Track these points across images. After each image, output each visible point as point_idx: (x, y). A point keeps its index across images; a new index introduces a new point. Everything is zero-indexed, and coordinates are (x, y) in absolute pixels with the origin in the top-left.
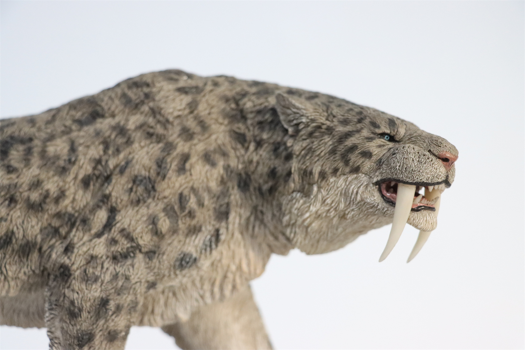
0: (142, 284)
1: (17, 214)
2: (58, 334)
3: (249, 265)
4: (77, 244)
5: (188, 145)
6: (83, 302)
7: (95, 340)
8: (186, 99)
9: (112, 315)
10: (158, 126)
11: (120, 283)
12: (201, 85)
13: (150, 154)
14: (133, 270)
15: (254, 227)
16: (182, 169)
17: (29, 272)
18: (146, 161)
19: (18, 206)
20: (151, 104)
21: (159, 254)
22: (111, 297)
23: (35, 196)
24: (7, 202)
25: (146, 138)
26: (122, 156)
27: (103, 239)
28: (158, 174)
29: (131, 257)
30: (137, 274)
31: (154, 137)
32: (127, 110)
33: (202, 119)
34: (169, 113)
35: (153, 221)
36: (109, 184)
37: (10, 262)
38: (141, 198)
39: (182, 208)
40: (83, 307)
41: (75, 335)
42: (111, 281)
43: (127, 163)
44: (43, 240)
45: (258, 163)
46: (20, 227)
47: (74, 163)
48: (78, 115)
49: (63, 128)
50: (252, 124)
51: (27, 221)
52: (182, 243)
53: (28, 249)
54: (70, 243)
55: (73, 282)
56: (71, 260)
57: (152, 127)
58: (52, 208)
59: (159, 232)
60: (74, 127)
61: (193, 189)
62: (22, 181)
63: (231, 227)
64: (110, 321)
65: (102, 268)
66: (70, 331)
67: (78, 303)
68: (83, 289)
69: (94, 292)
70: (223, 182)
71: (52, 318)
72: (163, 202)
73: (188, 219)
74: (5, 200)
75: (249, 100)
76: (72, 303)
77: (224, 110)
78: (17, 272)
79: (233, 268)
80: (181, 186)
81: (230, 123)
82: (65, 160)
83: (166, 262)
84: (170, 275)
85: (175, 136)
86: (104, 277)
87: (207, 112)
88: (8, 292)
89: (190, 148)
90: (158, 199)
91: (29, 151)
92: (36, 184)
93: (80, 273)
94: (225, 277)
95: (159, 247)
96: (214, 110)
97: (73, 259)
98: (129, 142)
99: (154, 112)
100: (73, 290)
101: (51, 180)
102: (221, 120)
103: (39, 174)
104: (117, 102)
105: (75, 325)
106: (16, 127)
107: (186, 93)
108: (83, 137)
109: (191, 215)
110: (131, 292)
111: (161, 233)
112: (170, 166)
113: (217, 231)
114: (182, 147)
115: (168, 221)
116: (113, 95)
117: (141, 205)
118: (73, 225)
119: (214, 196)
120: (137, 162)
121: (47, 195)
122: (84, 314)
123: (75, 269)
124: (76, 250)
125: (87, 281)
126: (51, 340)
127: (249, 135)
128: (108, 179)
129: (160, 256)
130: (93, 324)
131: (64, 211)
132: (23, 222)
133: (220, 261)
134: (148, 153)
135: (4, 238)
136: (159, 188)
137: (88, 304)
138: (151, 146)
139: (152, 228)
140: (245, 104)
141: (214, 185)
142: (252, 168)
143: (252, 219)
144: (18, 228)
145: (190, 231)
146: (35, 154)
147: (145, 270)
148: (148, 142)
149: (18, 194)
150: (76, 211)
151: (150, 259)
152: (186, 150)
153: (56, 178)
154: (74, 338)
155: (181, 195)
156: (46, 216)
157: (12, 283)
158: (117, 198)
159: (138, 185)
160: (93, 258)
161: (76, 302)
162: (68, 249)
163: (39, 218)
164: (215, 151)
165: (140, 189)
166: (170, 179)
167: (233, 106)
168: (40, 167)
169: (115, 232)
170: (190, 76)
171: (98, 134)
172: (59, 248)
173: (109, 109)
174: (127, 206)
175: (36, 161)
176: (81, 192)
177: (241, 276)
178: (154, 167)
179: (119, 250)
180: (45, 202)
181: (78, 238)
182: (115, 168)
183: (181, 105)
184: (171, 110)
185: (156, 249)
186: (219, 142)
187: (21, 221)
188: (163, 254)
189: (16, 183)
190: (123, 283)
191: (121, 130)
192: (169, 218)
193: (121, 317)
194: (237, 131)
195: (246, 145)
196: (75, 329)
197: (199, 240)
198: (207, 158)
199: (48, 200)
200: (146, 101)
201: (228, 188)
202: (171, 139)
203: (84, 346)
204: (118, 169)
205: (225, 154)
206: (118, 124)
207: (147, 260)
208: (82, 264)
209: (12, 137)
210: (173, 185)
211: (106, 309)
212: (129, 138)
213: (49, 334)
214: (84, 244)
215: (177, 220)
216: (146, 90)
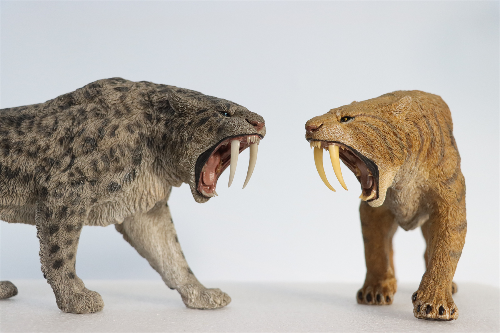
0: (88, 199)
1: (22, 158)
2: (41, 227)
3: (155, 191)
4: (52, 175)
5: (118, 120)
6: (53, 209)
7: (59, 230)
8: (119, 94)
9: (69, 216)
10: (102, 110)
11: (74, 198)
12: (129, 86)
13: (96, 125)
14: (82, 191)
15: (157, 169)
16: (112, 134)
17: (29, 191)
18: (93, 129)
19: (23, 154)
20: (100, 97)
21: (98, 183)
22: (68, 206)
23: (33, 149)
24: (17, 152)
25: (95, 116)
26: (81, 126)
27: (66, 173)
28: (99, 136)
29: (81, 183)
30: (85, 193)
31: (100, 116)
32: (87, 101)
33: (127, 106)
34: (109, 102)
35: (94, 163)
36: (72, 142)
37: (18, 186)
38: (89, 150)
39: (112, 156)
40: (53, 211)
41: (48, 227)
42: (69, 197)
43: (83, 130)
44: (36, 173)
45: (157, 131)
46: (23, 166)
47: (55, 130)
48: (62, 104)
49: (53, 111)
50: (156, 109)
51: (28, 162)
52: (112, 177)
53: (28, 178)
54: (49, 175)
55: (49, 197)
56: (48, 184)
57: (99, 110)
58: (41, 155)
59: (98, 170)
60: (58, 110)
61: (119, 146)
62: (26, 140)
63: (142, 168)
64: (68, 220)
65: (65, 189)
66: (46, 225)
67: (50, 209)
68: (53, 201)
69: (59, 203)
70: (138, 142)
71: (39, 218)
72: (101, 153)
73: (115, 163)
74: (16, 150)
75: (156, 95)
76: (48, 209)
77: (141, 101)
78: (22, 191)
79: (146, 193)
80: (111, 144)
81: (144, 108)
82: (51, 128)
83: (102, 187)
84: (104, 195)
85: (112, 115)
86: (65, 194)
87: (131, 102)
88: (19, 203)
89: (120, 123)
90: (98, 151)
91: (32, 123)
92: (34, 142)
93: (53, 192)
94: (142, 198)
95: (98, 179)
96: (135, 101)
97: (49, 184)
98: (86, 118)
99: (101, 102)
100: (48, 202)
101: (42, 140)
102: (139, 107)
103: (36, 136)
104: (82, 96)
105: (49, 221)
106: (27, 110)
107: (120, 91)
108: (63, 115)
109: (117, 160)
110: (81, 204)
111: (99, 170)
112: (106, 133)
113: (134, 170)
114: (114, 121)
115: (103, 163)
116: (81, 92)
117: (88, 154)
118: (52, 165)
119: (133, 150)
120: (88, 130)
121: (39, 148)
122: (53, 215)
123: (50, 189)
124: (51, 179)
125: (56, 196)
126: (38, 230)
127: (154, 116)
128: (72, 139)
129: (99, 183)
130: (58, 221)
131: (48, 157)
132: (25, 163)
133: (137, 188)
134: (95, 124)
135: (15, 171)
136: (99, 145)
137: (56, 209)
138: (97, 121)
139: (94, 167)
140: (153, 97)
141: (132, 144)
142: (154, 134)
143: (156, 164)
144: (22, 166)
145: (117, 170)
146: (35, 125)
147: (90, 191)
148: (96, 118)
149: (23, 147)
150: (55, 158)
151: (93, 185)
152: (117, 124)
153: (45, 139)
154: (48, 229)
155: (111, 149)
156: (38, 160)
157: (21, 198)
158: (76, 150)
159: (87, 143)
160: (60, 183)
161: (49, 208)
162: (48, 179)
163: (35, 161)
164: (134, 124)
165: (89, 145)
166: (105, 139)
167: (147, 99)
168: (37, 132)
169: (73, 170)
170: (124, 81)
171: (70, 113)
172: (44, 178)
173: (78, 99)
174: (81, 155)
175: (35, 128)
176: (58, 147)
177: (151, 198)
178: (97, 133)
179: (75, 179)
180: (38, 152)
181: (53, 172)
182: (76, 133)
183: (116, 98)
184: (110, 101)
185: (97, 180)
186: (137, 119)
187: (24, 163)
188: (101, 182)
189: (23, 141)
190: (76, 198)
191: (82, 112)
192: (103, 162)
193: (75, 218)
194: (148, 113)
195: (152, 121)
196: (48, 223)
197: (122, 175)
198: (129, 128)
199: (40, 151)
200: (97, 96)
201: (141, 146)
202: (109, 117)
203: (53, 233)
204: (77, 134)
205: (139, 126)
206: (81, 109)
207: (91, 186)
208: (54, 187)
209: (24, 115)
210: (107, 143)
211: (66, 213)
212: (86, 116)
213: (37, 226)
214: (56, 176)
215: (109, 164)
216: (98, 89)
